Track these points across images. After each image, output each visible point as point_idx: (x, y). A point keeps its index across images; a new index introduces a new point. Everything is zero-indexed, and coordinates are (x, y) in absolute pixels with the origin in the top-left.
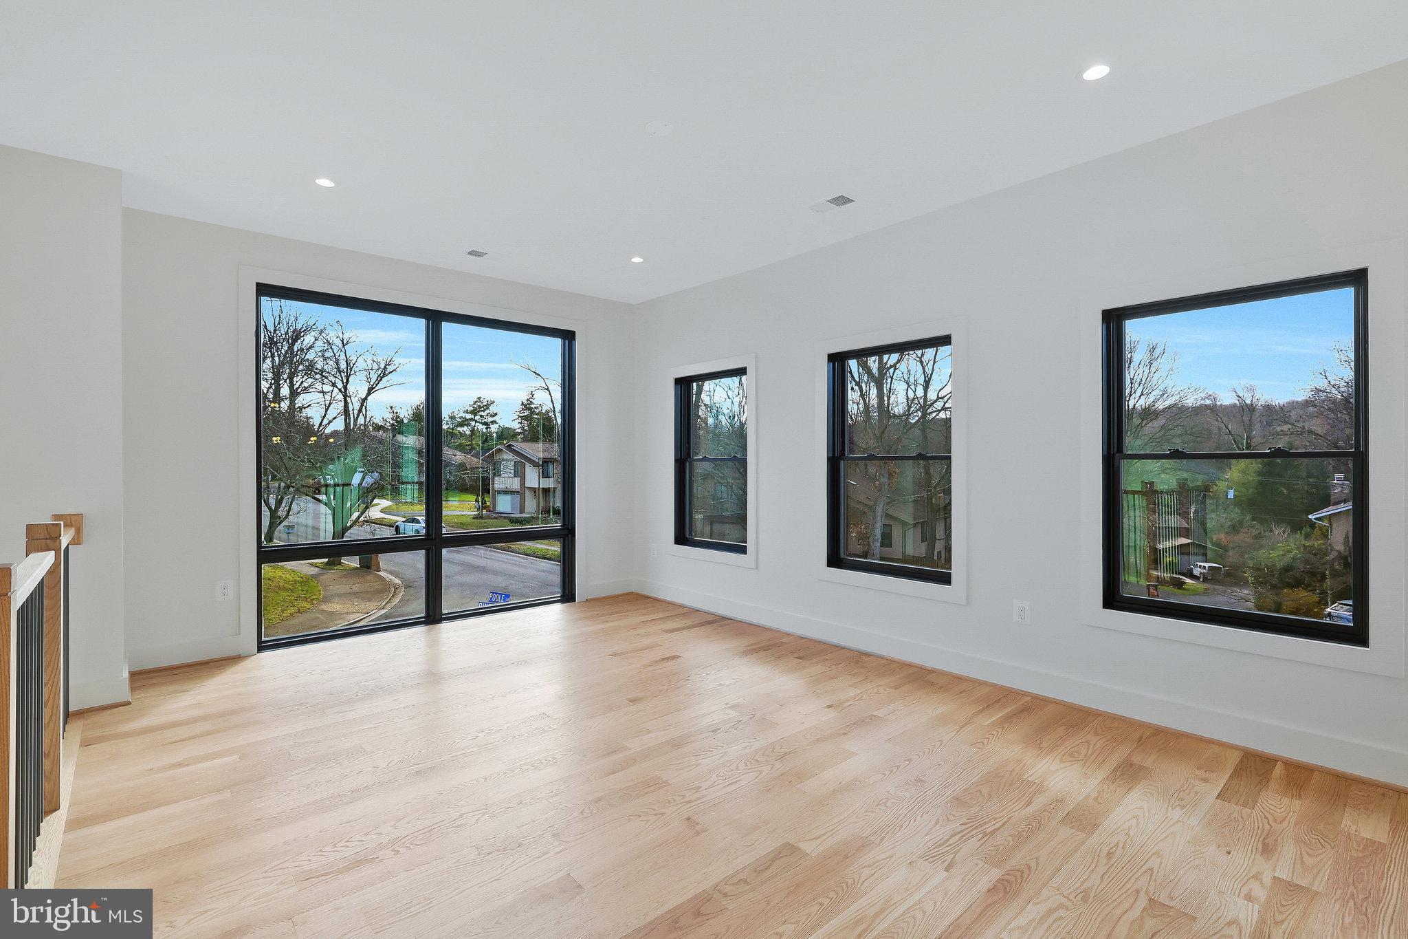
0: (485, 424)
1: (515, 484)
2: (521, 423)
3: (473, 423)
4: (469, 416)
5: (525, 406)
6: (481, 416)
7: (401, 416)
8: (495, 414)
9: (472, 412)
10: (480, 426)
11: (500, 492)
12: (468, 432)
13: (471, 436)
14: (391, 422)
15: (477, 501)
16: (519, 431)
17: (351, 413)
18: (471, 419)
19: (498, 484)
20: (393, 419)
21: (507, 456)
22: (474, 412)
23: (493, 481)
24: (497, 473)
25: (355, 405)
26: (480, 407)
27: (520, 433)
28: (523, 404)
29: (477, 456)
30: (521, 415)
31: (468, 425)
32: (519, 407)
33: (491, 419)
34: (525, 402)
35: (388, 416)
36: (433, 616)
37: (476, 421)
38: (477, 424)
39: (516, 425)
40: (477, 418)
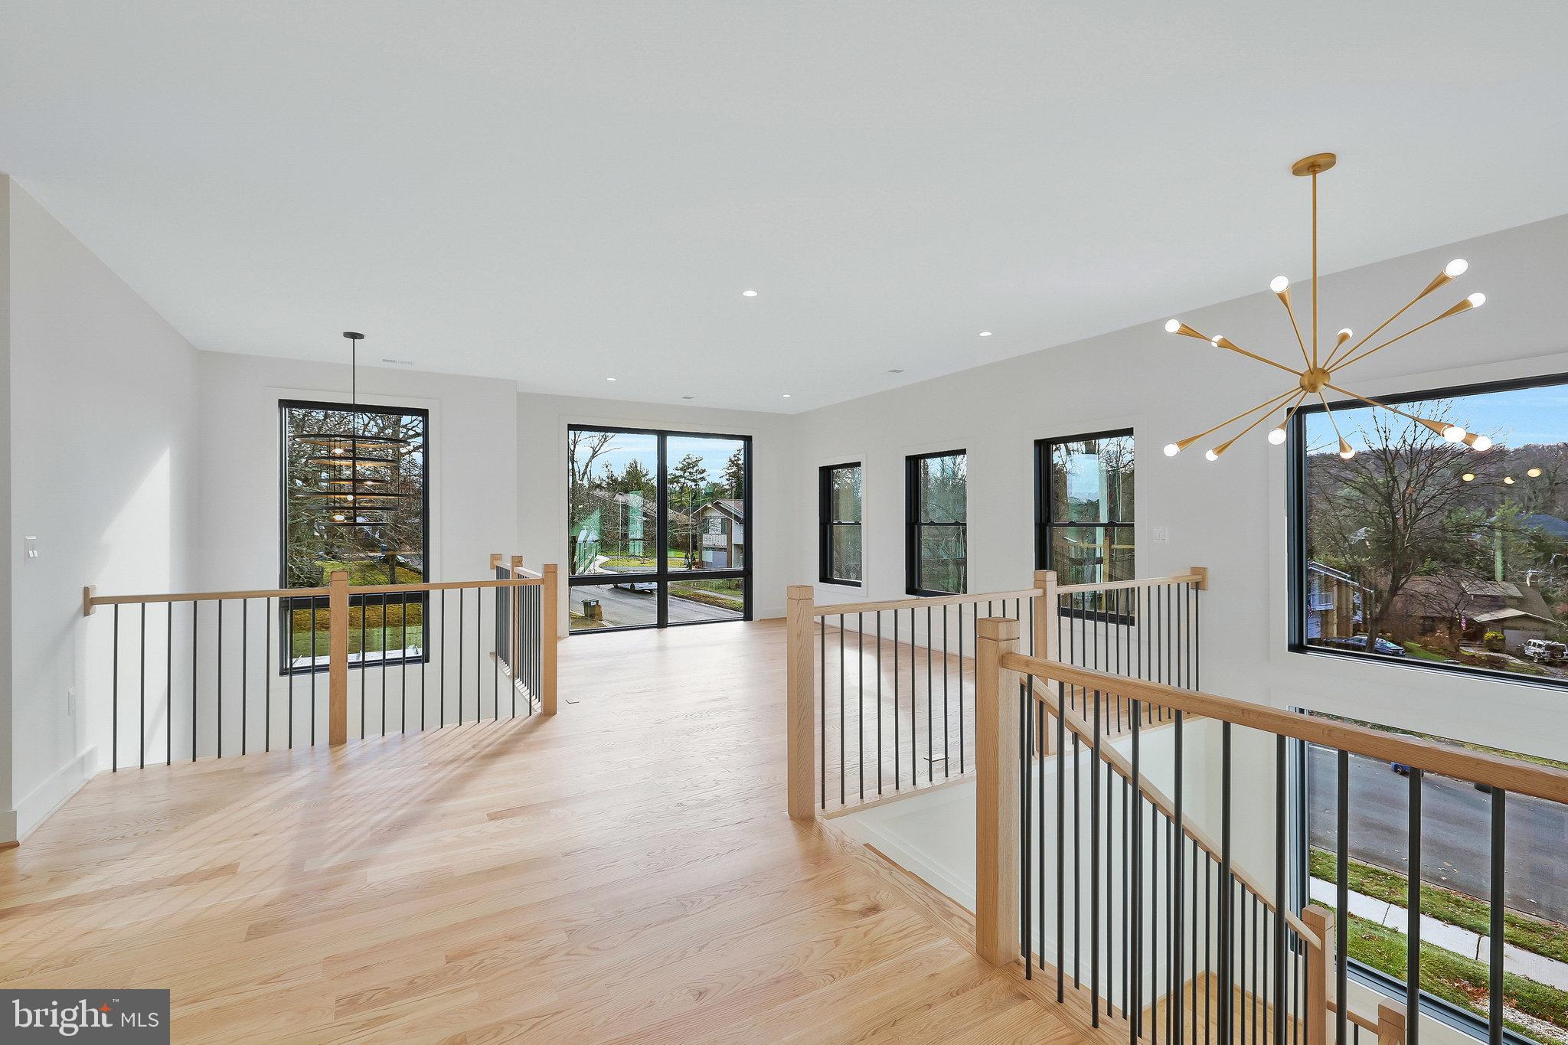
0: (694, 481)
1: (721, 541)
2: (728, 480)
3: (682, 480)
4: (679, 473)
5: (733, 462)
6: (690, 473)
7: (616, 474)
8: (704, 471)
9: (681, 469)
10: (690, 483)
11: (707, 549)
12: (678, 489)
13: (681, 493)
14: (607, 480)
15: (686, 557)
16: (727, 487)
17: (577, 474)
18: (681, 476)
19: (707, 540)
20: (608, 478)
21: (716, 513)
22: (683, 470)
23: (701, 538)
24: (706, 531)
25: (580, 466)
26: (689, 464)
27: (728, 490)
28: (731, 460)
29: (687, 514)
30: (728, 472)
31: (677, 482)
32: (727, 463)
33: (699, 476)
34: (733, 459)
35: (604, 476)
36: (662, 623)
37: (685, 478)
38: (686, 481)
39: (724, 482)
40: (687, 474)
